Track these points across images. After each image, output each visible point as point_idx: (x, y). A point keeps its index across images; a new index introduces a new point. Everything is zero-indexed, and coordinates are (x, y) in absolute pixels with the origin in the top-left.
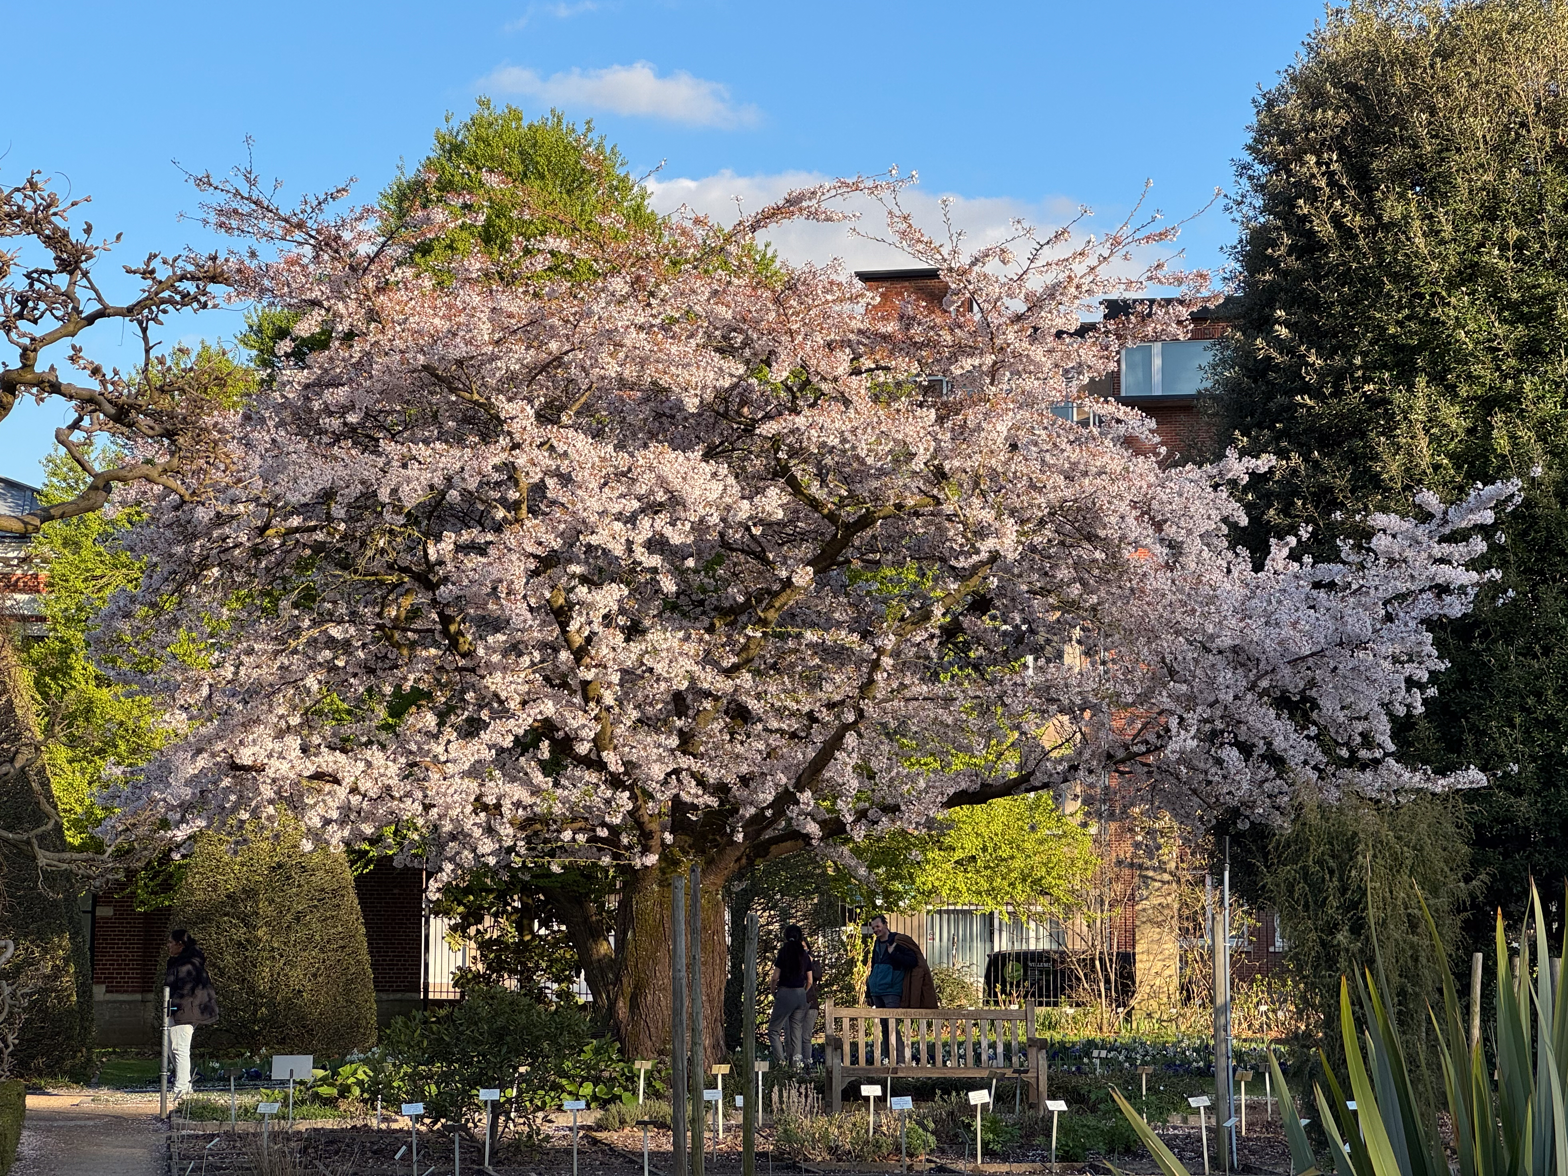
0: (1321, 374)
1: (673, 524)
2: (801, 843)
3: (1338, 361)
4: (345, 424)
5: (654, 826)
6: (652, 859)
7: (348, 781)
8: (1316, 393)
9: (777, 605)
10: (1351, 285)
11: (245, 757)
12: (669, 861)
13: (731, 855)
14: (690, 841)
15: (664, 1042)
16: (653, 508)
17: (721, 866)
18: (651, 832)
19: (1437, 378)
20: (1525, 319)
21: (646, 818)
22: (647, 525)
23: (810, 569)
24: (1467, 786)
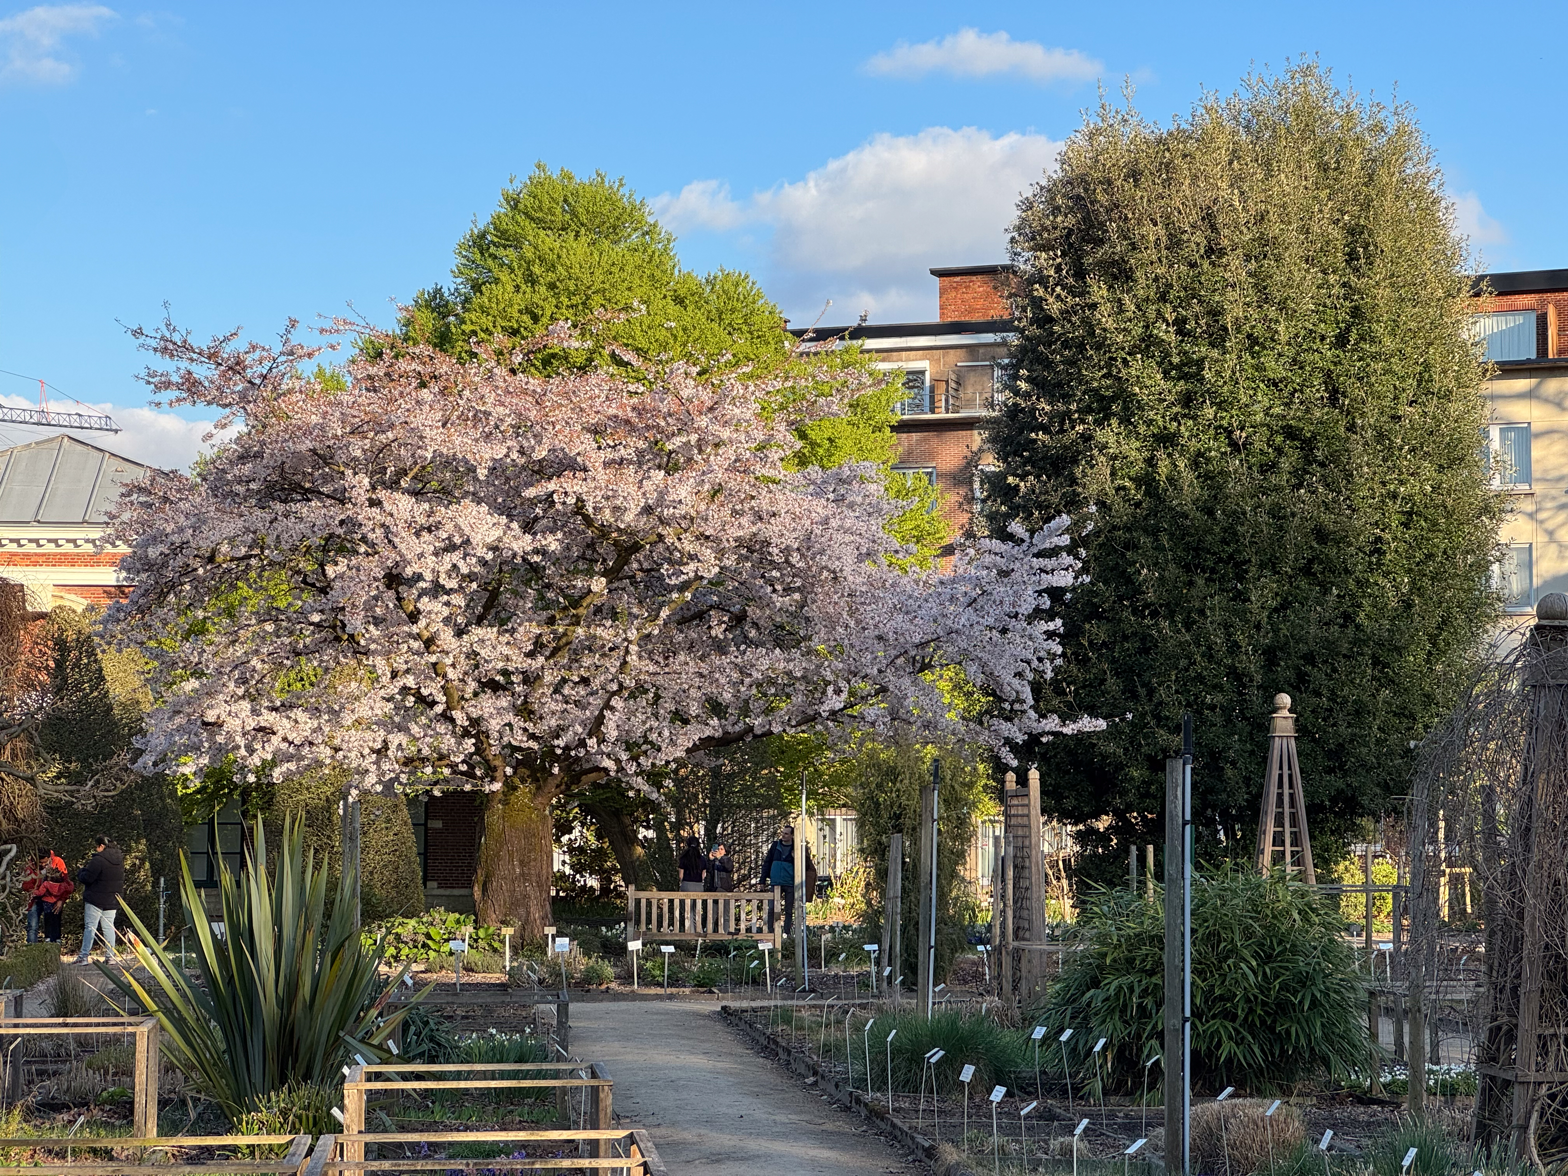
0: (1051, 416)
1: (464, 558)
2: (602, 774)
3: (1061, 407)
4: (248, 490)
5: (497, 763)
6: (497, 786)
7: (281, 733)
8: (1046, 429)
9: (585, 604)
10: (1070, 349)
11: (210, 717)
12: (510, 787)
13: (552, 783)
14: (528, 773)
15: (505, 915)
16: (451, 547)
17: (546, 791)
18: (495, 767)
19: (1125, 420)
20: (1185, 377)
21: (491, 757)
22: (448, 559)
23: (603, 580)
24: (1092, 729)
